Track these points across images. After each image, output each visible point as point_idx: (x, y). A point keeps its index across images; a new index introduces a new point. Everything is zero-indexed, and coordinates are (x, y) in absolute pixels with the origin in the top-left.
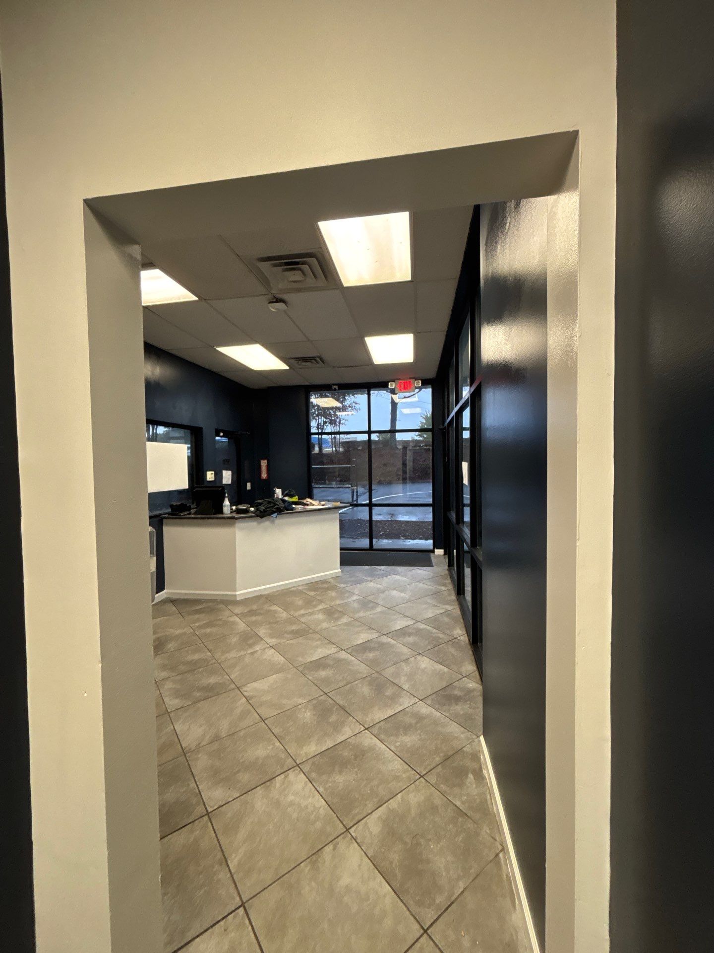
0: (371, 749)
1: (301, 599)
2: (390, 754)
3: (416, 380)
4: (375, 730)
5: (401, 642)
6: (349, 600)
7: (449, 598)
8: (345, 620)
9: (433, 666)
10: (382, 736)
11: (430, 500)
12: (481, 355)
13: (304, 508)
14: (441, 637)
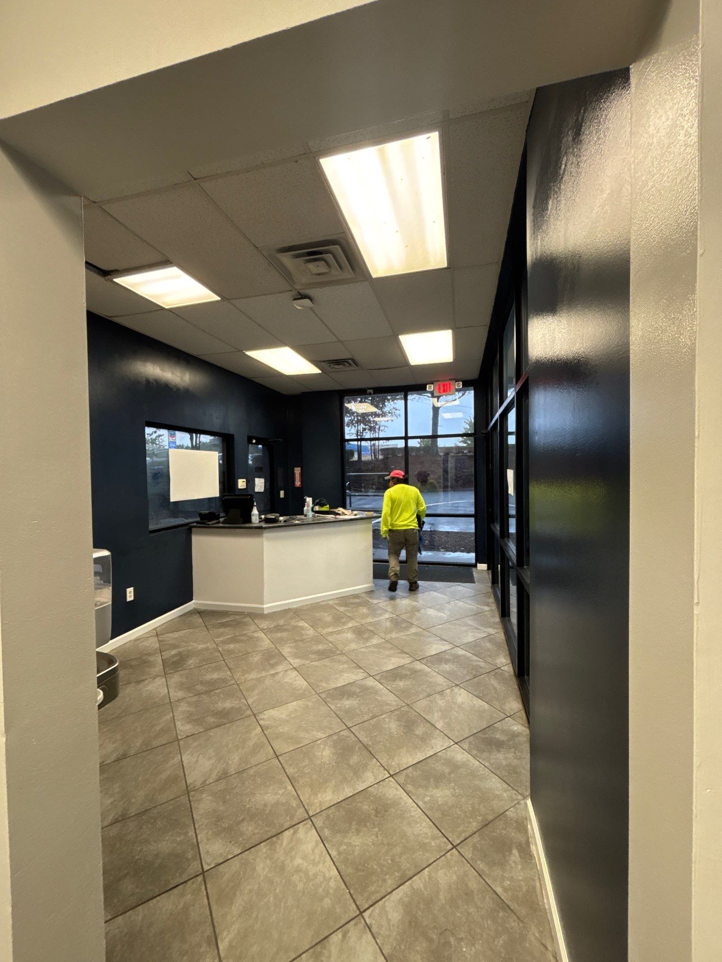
0: (395, 803)
1: (330, 614)
2: (417, 812)
3: (456, 382)
4: (401, 778)
5: (436, 670)
6: (382, 618)
7: (492, 620)
8: (375, 641)
9: (472, 701)
10: (409, 788)
11: (471, 510)
12: (528, 350)
13: (336, 518)
14: (482, 666)
